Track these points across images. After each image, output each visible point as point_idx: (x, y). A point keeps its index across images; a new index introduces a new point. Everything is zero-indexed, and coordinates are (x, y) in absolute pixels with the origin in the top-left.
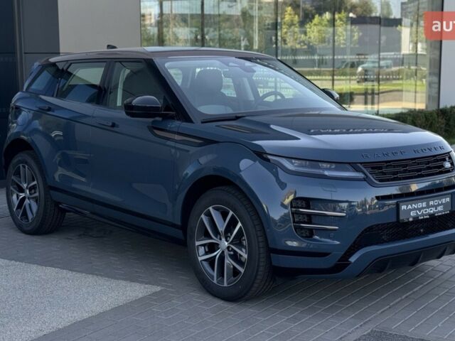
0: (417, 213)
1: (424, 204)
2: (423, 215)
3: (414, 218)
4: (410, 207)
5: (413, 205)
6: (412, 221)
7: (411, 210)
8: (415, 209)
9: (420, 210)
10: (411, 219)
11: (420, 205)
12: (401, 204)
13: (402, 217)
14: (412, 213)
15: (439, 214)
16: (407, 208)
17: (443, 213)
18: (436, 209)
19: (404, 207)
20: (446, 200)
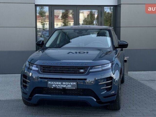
0: (56, 86)
1: (60, 83)
2: (59, 87)
3: (54, 87)
5: (54, 83)
10: (52, 87)
11: (58, 83)
12: (48, 81)
13: (48, 86)
14: (53, 85)
15: (68, 88)
16: (51, 83)
17: (71, 88)
18: (67, 86)
19: (49, 83)
20: (73, 84)
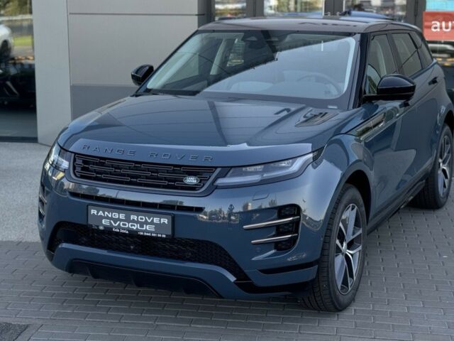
0: (110, 223)
1: (122, 216)
2: (119, 227)
3: (106, 227)
4: (101, 213)
5: (106, 213)
6: (103, 230)
7: (102, 218)
8: (107, 217)
9: (115, 221)
10: (101, 228)
11: (116, 215)
12: (89, 207)
13: (90, 222)
14: (103, 221)
15: (146, 234)
16: (97, 213)
17: (154, 235)
18: (142, 226)
19: (93, 212)
20: (160, 221)
